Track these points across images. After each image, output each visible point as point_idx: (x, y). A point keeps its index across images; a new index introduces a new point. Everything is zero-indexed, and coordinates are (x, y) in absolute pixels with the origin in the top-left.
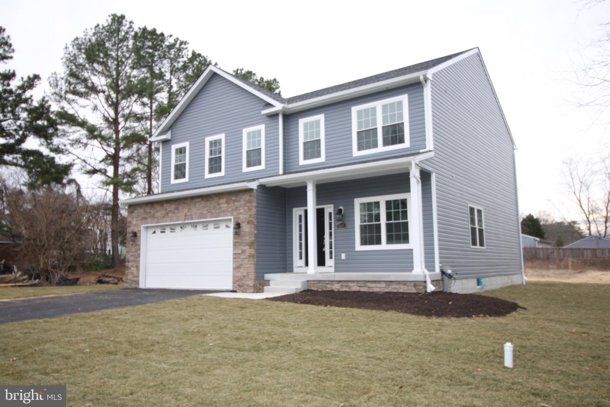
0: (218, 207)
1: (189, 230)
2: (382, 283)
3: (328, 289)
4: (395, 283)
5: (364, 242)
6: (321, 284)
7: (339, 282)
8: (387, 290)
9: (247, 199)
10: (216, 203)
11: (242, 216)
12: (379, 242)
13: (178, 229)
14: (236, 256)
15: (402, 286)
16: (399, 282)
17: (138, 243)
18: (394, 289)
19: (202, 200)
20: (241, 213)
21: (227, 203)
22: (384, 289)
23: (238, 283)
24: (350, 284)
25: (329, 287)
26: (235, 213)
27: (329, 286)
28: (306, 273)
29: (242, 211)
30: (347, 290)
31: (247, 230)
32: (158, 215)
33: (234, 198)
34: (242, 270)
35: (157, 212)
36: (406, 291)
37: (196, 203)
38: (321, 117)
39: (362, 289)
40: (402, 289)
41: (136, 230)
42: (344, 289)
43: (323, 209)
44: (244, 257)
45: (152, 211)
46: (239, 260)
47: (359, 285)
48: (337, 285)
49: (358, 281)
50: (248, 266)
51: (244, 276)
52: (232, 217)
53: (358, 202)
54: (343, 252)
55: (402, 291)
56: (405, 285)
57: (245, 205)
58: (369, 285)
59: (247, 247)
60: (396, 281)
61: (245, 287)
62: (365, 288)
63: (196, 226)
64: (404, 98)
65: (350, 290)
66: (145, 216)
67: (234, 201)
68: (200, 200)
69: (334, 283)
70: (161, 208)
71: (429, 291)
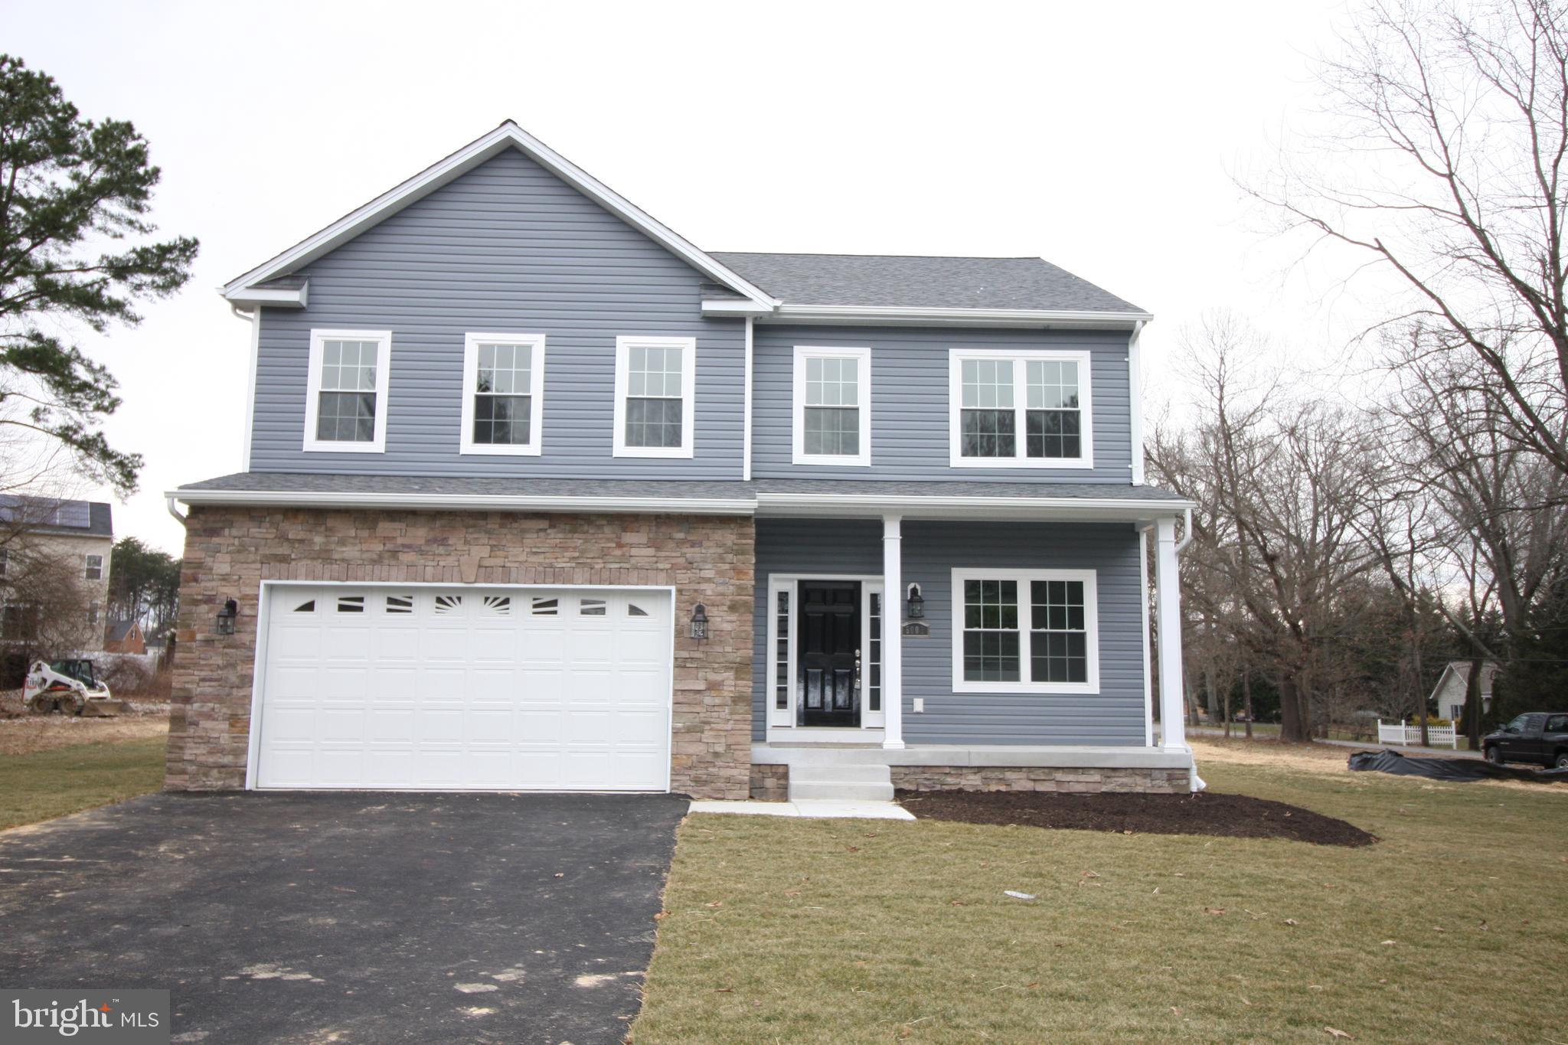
0: (618, 552)
1: (472, 611)
2: (1092, 772)
3: (946, 788)
4: (1122, 773)
6: (926, 776)
7: (980, 769)
8: (1104, 789)
9: (729, 543)
10: (609, 540)
11: (708, 589)
13: (424, 607)
14: (683, 699)
15: (1139, 780)
16: (1133, 771)
17: (245, 638)
18: (1122, 785)
19: (552, 526)
20: (709, 580)
21: (652, 544)
22: (1096, 786)
23: (693, 773)
24: (1009, 775)
25: (952, 782)
26: (683, 576)
27: (949, 780)
28: (880, 745)
29: (709, 574)
30: (1003, 788)
31: (727, 627)
32: (350, 552)
33: (681, 535)
34: (707, 736)
35: (342, 542)
36: (1148, 791)
37: (523, 531)
38: (862, 356)
39: (1041, 787)
40: (1141, 786)
41: (231, 592)
42: (993, 788)
43: (858, 584)
44: (717, 701)
45: (318, 539)
46: (698, 709)
47: (1033, 777)
48: (972, 777)
49: (1030, 768)
50: (729, 727)
51: (716, 754)
52: (673, 588)
53: (960, 577)
54: (918, 695)
55: (1139, 789)
56: (1145, 776)
57: (722, 560)
58: (1059, 776)
59: (730, 674)
60: (1126, 769)
61: (721, 785)
62: (1047, 783)
63: (506, 601)
64: (1082, 358)
65: (1009, 789)
66: (284, 550)
67: (681, 543)
68: (544, 524)
69: (964, 771)
70: (365, 533)
71: (1194, 789)
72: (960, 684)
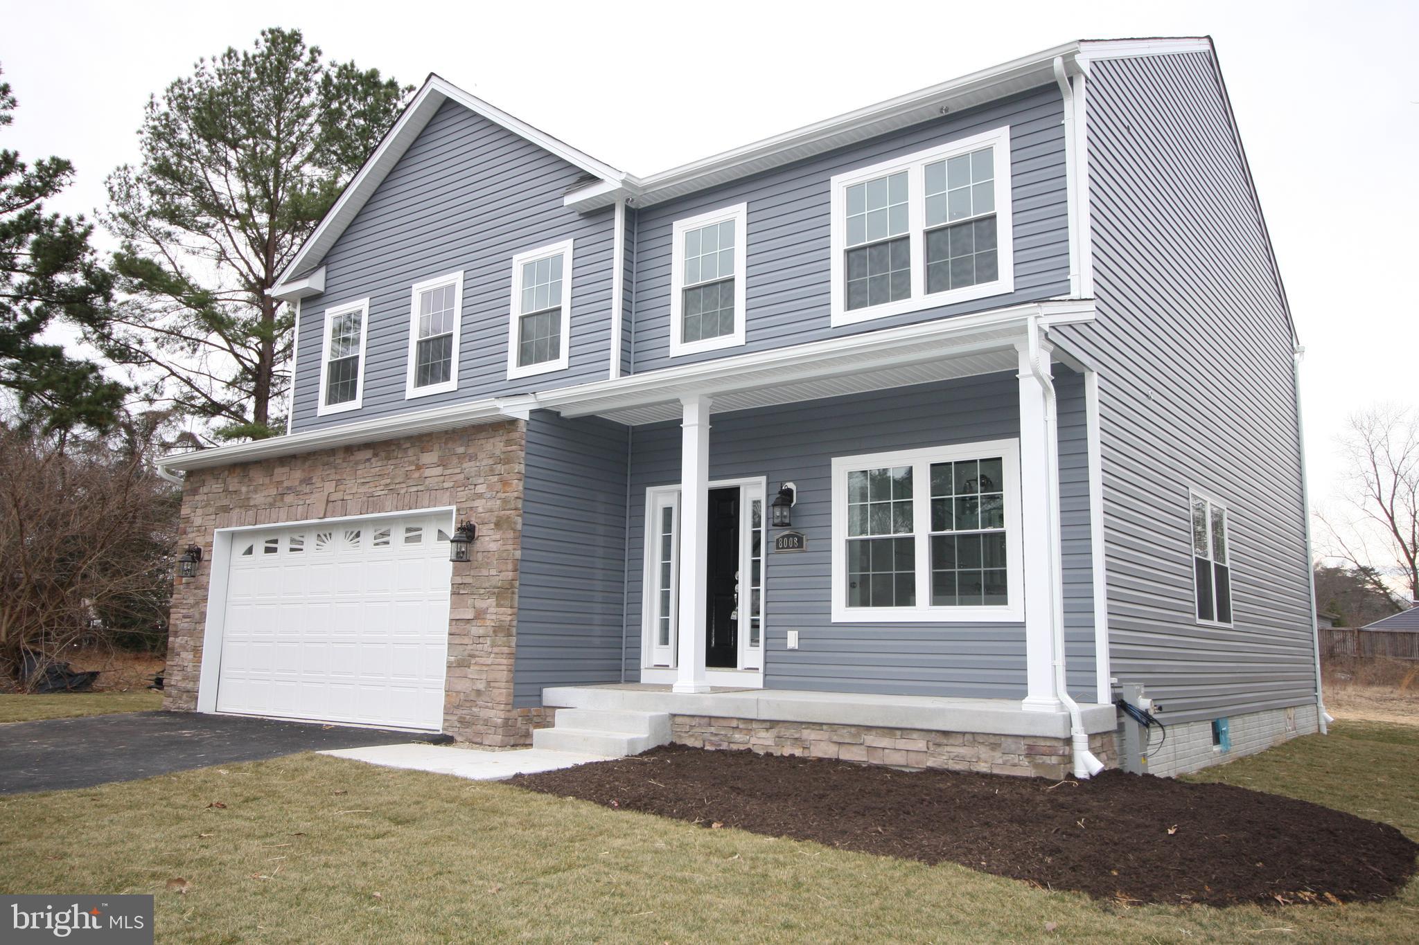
0: (416, 475)
1: (339, 544)
2: (915, 735)
3: (734, 747)
4: (960, 740)
5: (861, 594)
6: (713, 729)
7: (772, 724)
8: (931, 763)
9: (498, 452)
10: (411, 463)
11: (480, 504)
12: (906, 596)
13: (310, 542)
14: (458, 627)
15: (984, 752)
16: (974, 737)
17: (203, 579)
18: (958, 758)
19: (375, 455)
20: (480, 496)
21: (443, 463)
22: (921, 757)
23: (459, 712)
24: (808, 734)
25: (740, 741)
26: (462, 494)
27: (738, 736)
28: (669, 687)
29: (481, 489)
30: (798, 752)
31: (493, 546)
32: (258, 499)
33: (461, 450)
34: (472, 672)
35: (255, 491)
36: (996, 771)
37: (357, 463)
38: (737, 212)
39: (847, 755)
40: (986, 762)
41: (200, 542)
42: (787, 752)
43: (735, 491)
44: (481, 631)
45: (244, 489)
46: (466, 641)
47: (835, 738)
48: (763, 734)
49: (832, 726)
50: (489, 661)
51: (479, 692)
52: (454, 508)
53: (843, 469)
54: (792, 627)
55: (983, 768)
56: (994, 747)
57: (492, 472)
58: (871, 739)
59: (492, 601)
60: (964, 734)
61: (480, 728)
62: (855, 749)
63: (358, 535)
64: (998, 139)
65: (806, 754)
66: (225, 502)
67: (461, 458)
68: (368, 454)
69: (754, 725)
70: (267, 480)
71: (1081, 773)
72: (841, 611)
